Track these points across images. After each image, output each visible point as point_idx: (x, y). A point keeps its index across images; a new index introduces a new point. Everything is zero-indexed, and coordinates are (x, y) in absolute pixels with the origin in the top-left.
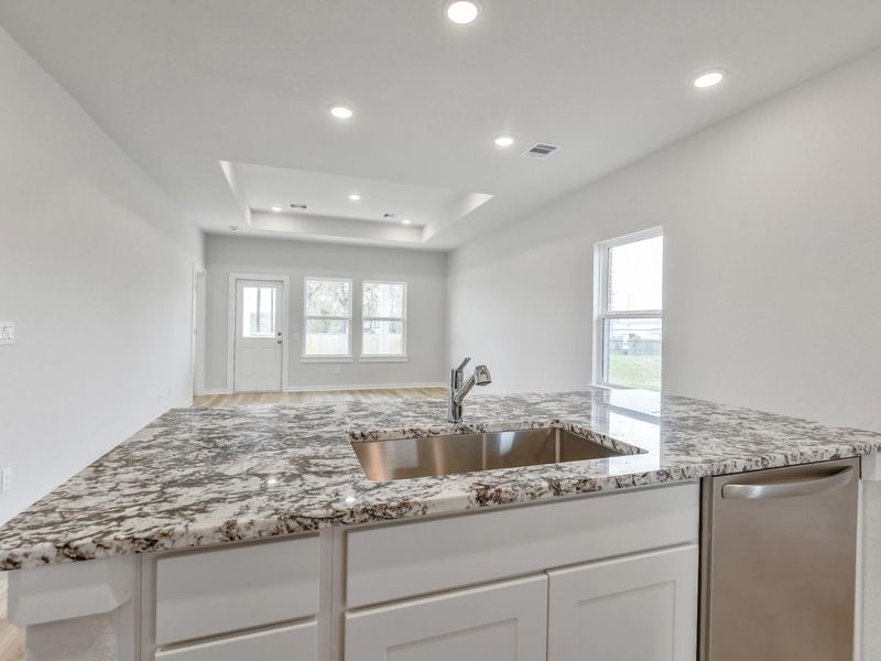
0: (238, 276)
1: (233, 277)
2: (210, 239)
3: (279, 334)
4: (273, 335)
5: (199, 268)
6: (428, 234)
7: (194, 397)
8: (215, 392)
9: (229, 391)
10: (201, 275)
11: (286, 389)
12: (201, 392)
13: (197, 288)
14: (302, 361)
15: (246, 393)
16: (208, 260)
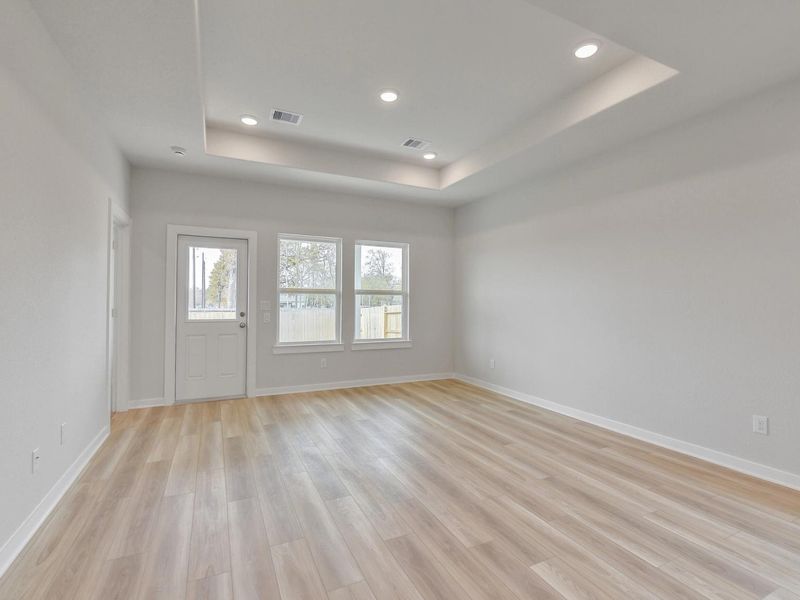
0: (180, 229)
1: (173, 231)
2: (138, 171)
3: (242, 315)
4: (233, 316)
5: (119, 212)
6: (456, 175)
7: (113, 414)
8: (147, 403)
9: (169, 401)
10: (120, 226)
11: (253, 393)
12: (125, 405)
13: (116, 247)
14: (275, 352)
15: (195, 403)
16: (132, 204)
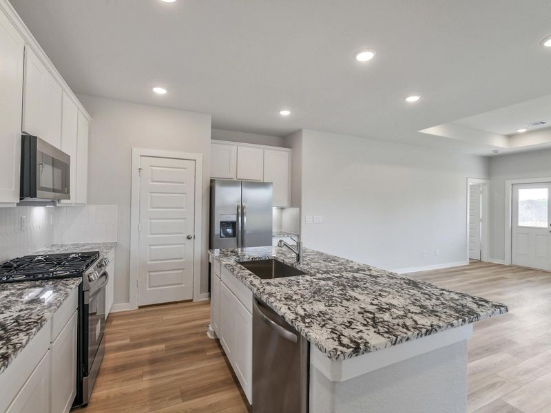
0: (514, 182)
4: (546, 225)
8: (497, 261)
9: (507, 263)
12: (486, 260)
